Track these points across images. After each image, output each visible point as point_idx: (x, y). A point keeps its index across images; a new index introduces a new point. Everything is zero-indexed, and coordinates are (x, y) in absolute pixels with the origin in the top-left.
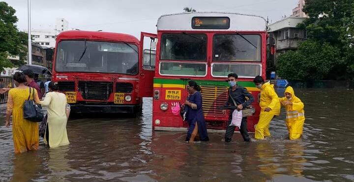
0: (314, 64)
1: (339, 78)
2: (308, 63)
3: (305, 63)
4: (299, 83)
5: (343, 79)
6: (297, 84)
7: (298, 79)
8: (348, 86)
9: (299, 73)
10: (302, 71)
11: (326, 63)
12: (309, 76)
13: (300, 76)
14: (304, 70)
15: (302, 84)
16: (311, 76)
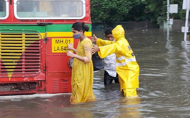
0: (114, 6)
1: (138, 19)
2: (108, 4)
3: (105, 5)
4: (100, 26)
5: (141, 20)
6: (98, 26)
7: (99, 21)
8: (146, 26)
9: (100, 15)
10: (102, 13)
11: (126, 3)
12: (109, 18)
13: (100, 19)
14: (104, 11)
15: (103, 27)
16: (112, 19)
